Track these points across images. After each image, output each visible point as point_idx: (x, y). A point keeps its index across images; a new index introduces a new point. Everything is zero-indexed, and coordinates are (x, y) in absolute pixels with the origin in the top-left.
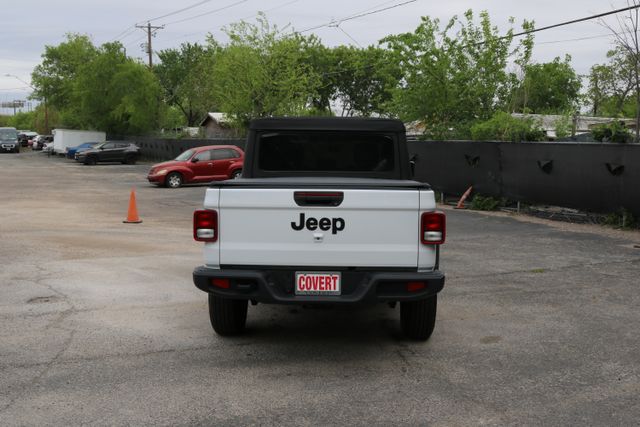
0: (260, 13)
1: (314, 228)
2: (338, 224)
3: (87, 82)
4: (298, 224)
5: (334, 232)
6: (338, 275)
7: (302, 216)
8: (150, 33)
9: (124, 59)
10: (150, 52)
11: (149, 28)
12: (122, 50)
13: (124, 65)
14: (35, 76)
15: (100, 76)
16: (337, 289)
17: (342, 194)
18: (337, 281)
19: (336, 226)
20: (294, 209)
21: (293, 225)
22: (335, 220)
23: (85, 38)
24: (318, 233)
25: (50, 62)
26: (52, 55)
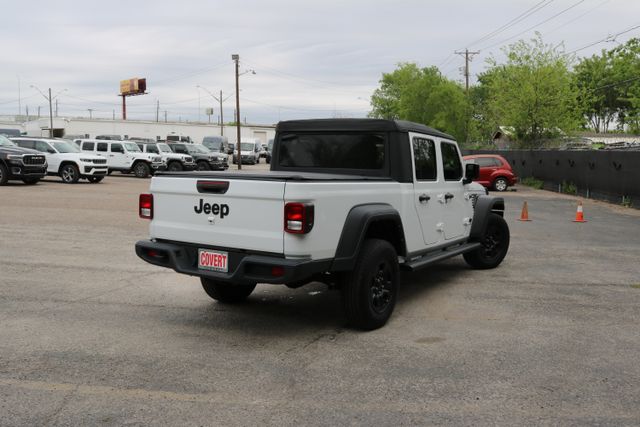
0: (537, 33)
1: (208, 213)
2: (225, 210)
3: (408, 102)
4: (198, 208)
5: (222, 217)
6: (226, 254)
7: (201, 201)
8: (467, 58)
9: (439, 80)
10: (467, 75)
11: (467, 54)
12: (438, 73)
13: (438, 87)
14: (374, 98)
15: (420, 96)
16: (226, 267)
17: (228, 183)
18: (226, 260)
19: (222, 211)
20: (196, 195)
21: (196, 208)
22: (223, 206)
23: (414, 65)
24: (211, 216)
25: (386, 86)
26: (388, 80)
